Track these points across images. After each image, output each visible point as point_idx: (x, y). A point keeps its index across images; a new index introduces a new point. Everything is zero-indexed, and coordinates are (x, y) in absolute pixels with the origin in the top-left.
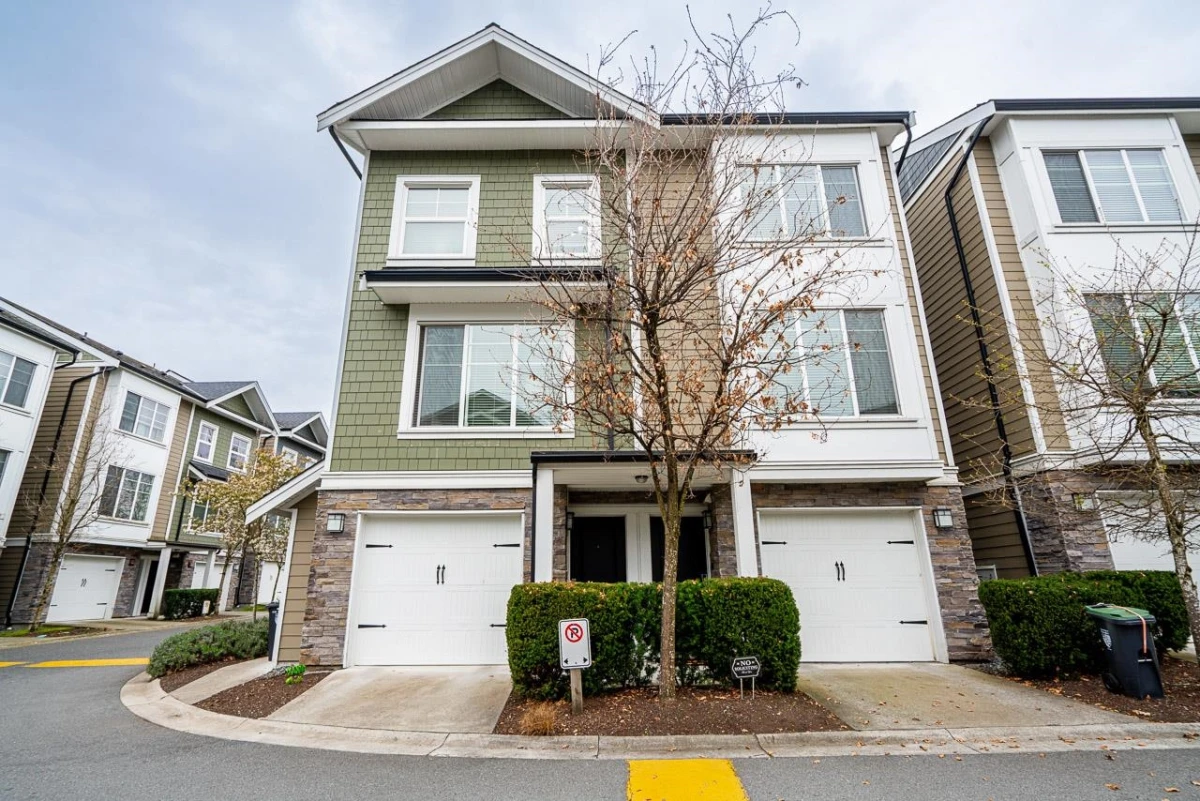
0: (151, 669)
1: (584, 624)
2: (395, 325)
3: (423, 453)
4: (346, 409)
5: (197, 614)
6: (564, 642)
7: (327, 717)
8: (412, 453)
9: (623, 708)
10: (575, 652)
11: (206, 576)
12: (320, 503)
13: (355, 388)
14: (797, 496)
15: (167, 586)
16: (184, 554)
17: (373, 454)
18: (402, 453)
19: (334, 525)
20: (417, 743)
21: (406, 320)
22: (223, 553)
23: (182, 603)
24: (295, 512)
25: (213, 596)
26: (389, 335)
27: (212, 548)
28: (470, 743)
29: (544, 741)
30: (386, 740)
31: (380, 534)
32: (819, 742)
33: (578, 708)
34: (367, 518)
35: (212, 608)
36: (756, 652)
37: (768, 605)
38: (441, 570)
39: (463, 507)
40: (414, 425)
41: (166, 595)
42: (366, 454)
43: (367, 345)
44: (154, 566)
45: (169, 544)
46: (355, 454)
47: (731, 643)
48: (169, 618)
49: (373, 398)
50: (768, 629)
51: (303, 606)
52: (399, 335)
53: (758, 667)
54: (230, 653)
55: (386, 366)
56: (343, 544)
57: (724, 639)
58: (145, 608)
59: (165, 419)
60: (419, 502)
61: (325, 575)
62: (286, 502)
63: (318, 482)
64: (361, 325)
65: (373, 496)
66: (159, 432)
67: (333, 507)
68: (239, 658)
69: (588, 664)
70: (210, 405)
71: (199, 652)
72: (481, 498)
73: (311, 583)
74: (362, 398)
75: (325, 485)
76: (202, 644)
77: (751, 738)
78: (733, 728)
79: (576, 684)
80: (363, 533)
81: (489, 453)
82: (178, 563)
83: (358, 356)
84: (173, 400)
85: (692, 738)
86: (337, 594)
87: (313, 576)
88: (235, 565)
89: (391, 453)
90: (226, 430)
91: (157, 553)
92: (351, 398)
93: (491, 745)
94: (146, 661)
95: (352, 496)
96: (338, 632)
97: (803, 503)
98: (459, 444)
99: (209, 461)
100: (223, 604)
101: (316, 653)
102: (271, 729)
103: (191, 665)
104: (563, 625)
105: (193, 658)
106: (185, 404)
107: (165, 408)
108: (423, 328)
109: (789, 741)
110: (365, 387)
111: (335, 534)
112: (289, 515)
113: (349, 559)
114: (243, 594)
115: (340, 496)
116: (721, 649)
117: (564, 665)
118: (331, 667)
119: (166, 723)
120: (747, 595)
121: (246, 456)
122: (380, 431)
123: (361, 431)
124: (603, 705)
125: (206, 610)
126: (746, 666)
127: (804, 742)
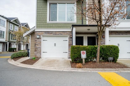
0: (11, 58)
1: (85, 51)
2: (45, 3)
3: (51, 26)
4: (38, 18)
5: (14, 51)
6: (82, 54)
7: (42, 65)
8: (50, 26)
9: (91, 64)
10: (84, 56)
11: (14, 46)
12: (35, 33)
13: (39, 14)
14: (113, 33)
15: (9, 47)
16: (11, 43)
17: (43, 25)
18: (48, 25)
19: (38, 37)
20: (59, 69)
21: (47, 2)
22: (16, 43)
23: (11, 50)
24: (30, 35)
25: (16, 49)
26: (44, 5)
27: (14, 42)
28: (68, 69)
29: (80, 69)
30: (54, 68)
31: (45, 38)
32: (127, 70)
33: (84, 64)
34: (43, 36)
35: (16, 50)
36: (112, 56)
37: (115, 49)
38: (55, 44)
39: (58, 34)
40: (50, 21)
41: (9, 49)
42: (42, 26)
43: (40, 7)
44: (7, 45)
45: (8, 42)
46: (40, 25)
47: (108, 55)
48: (10, 52)
49: (42, 16)
50: (114, 53)
51: (34, 49)
52: (46, 5)
53: (113, 59)
54: (22, 56)
55: (44, 11)
56: (39, 40)
57: (107, 54)
58: (6, 50)
59: (5, 23)
60: (51, 33)
61: (37, 45)
62: (29, 34)
63: (35, 30)
64: (39, 3)
65: (44, 32)
66: (4, 25)
67: (37, 34)
68: (24, 57)
69: (86, 58)
70: (11, 21)
71: (18, 56)
72: (61, 33)
73: (35, 46)
74: (40, 16)
75: (36, 30)
76: (18, 55)
77: (115, 69)
78: (111, 67)
79: (84, 60)
80: (43, 38)
81: (62, 26)
82: (10, 44)
83: (39, 9)
84: (5, 20)
85: (105, 69)
86: (39, 48)
87: (35, 45)
88: (18, 45)
89: (46, 25)
90: (14, 25)
91: (7, 43)
92: (39, 16)
93: (72, 69)
94: (10, 57)
95: (40, 32)
96: (40, 53)
97: (114, 34)
98: (57, 24)
99: (12, 30)
100: (17, 50)
101: (37, 56)
102: (34, 66)
103: (17, 58)
104: (82, 52)
105: (17, 57)
106: (7, 21)
107: (5, 21)
108: (50, 4)
109: (122, 70)
110: (41, 14)
111: (38, 38)
112: (29, 36)
113: (41, 42)
114: (19, 49)
115: (38, 32)
116: (106, 56)
117: (82, 58)
118: (39, 58)
119: (17, 65)
120: (111, 48)
121: (17, 29)
122: (44, 22)
123: (41, 22)
124: (88, 64)
125: (15, 51)
126: (111, 58)
127: (124, 70)
